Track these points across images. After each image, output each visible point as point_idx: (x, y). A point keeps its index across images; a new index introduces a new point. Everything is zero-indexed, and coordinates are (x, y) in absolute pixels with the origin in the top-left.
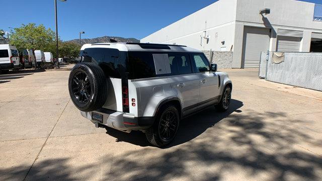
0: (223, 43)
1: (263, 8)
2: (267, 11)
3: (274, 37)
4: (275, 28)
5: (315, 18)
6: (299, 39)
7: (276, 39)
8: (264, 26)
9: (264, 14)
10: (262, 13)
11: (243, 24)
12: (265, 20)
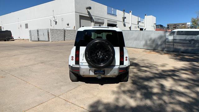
0: (68, 25)
1: (88, 6)
2: (90, 8)
3: (93, 22)
4: (93, 17)
5: (108, 13)
6: (103, 23)
7: (94, 23)
8: (88, 16)
9: (88, 10)
10: (87, 8)
11: (79, 14)
12: (88, 12)
